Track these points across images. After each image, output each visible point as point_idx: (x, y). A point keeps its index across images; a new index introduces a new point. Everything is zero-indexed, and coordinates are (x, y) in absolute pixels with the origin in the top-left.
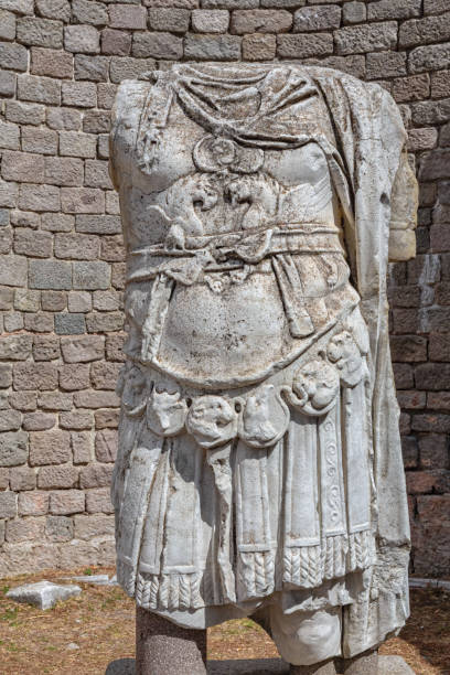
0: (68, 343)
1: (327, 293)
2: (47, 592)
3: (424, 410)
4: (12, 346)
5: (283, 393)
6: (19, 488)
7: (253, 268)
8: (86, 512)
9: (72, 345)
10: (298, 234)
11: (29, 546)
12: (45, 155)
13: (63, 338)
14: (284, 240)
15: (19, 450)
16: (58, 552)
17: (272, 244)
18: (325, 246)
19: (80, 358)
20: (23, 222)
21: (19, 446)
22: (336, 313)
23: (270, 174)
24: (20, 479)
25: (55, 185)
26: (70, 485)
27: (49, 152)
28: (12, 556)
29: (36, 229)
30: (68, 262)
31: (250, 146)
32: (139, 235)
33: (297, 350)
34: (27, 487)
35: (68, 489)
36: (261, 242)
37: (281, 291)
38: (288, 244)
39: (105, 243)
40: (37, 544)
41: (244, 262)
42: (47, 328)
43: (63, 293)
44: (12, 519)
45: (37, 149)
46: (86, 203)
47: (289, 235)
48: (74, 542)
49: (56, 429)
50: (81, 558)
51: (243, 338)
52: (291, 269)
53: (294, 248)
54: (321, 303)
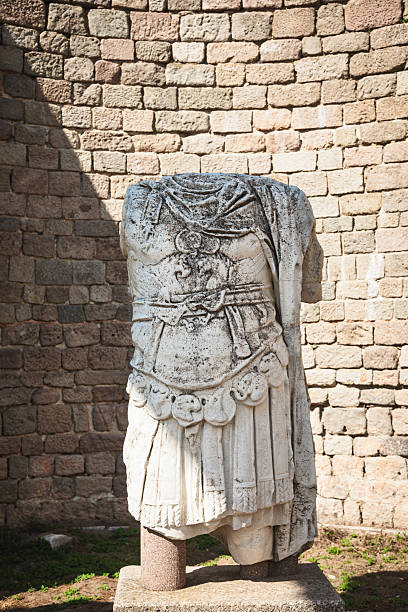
0: (69, 330)
1: (260, 329)
2: (55, 540)
3: (371, 386)
4: (22, 334)
5: (232, 393)
6: (29, 453)
7: (213, 315)
8: (85, 473)
9: (73, 332)
10: (241, 292)
11: (38, 502)
12: (49, 170)
13: (65, 326)
14: (232, 297)
15: (29, 422)
16: (62, 508)
17: (225, 299)
18: (259, 299)
19: (79, 343)
20: (31, 228)
21: (29, 418)
22: (265, 342)
23: (224, 255)
24: (30, 446)
25: (57, 196)
26: (73, 450)
27: (52, 167)
28: (24, 510)
29: (41, 233)
30: (69, 261)
31: (211, 237)
32: (140, 290)
33: (240, 367)
34: (37, 453)
35: (70, 454)
36: (217, 298)
37: (230, 330)
38: (235, 299)
39: (100, 245)
40: (44, 500)
41: (208, 311)
42: (52, 318)
43: (65, 287)
44: (24, 479)
45: (42, 166)
46: (84, 211)
47: (236, 293)
48: (76, 498)
49: (60, 402)
50: (82, 512)
51: (207, 359)
52: (237, 316)
53: (239, 302)
54: (256, 335)
